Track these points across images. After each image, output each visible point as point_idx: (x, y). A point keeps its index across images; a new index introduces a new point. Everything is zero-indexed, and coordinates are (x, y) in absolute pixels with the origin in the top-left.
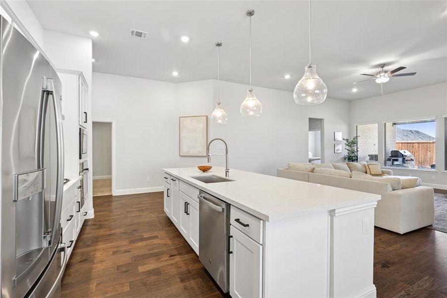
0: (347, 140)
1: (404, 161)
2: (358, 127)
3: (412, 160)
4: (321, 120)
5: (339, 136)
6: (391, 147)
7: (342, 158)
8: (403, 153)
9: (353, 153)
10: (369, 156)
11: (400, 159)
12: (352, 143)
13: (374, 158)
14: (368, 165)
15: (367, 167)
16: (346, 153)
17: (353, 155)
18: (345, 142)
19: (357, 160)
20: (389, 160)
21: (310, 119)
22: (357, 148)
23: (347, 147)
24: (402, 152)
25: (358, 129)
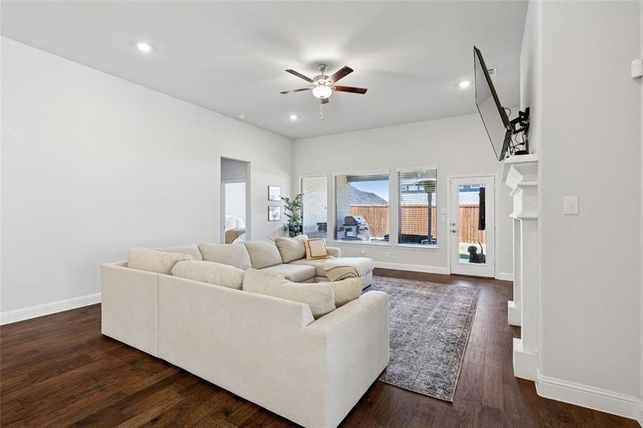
0: (287, 200)
1: (358, 232)
2: (304, 180)
3: (366, 228)
4: (246, 164)
5: (276, 193)
6: (345, 212)
7: (279, 229)
8: (357, 220)
9: (295, 220)
10: (318, 224)
11: (354, 228)
12: (294, 205)
13: (322, 227)
14: (308, 241)
15: (307, 244)
16: (285, 221)
17: (295, 223)
18: (284, 203)
19: (301, 230)
20: (341, 229)
21: (223, 159)
22: (302, 213)
23: (288, 212)
24: (356, 218)
25: (304, 183)
